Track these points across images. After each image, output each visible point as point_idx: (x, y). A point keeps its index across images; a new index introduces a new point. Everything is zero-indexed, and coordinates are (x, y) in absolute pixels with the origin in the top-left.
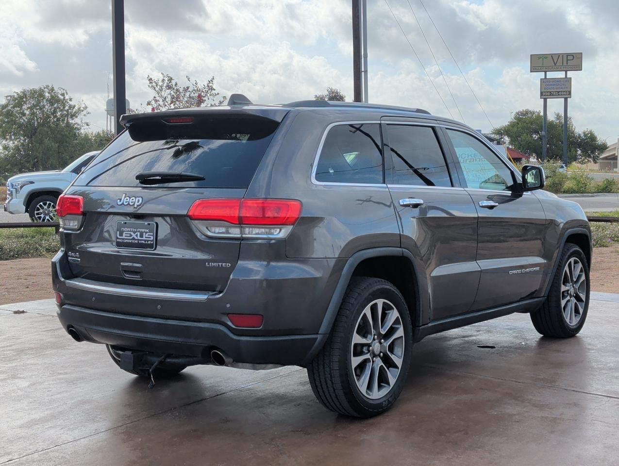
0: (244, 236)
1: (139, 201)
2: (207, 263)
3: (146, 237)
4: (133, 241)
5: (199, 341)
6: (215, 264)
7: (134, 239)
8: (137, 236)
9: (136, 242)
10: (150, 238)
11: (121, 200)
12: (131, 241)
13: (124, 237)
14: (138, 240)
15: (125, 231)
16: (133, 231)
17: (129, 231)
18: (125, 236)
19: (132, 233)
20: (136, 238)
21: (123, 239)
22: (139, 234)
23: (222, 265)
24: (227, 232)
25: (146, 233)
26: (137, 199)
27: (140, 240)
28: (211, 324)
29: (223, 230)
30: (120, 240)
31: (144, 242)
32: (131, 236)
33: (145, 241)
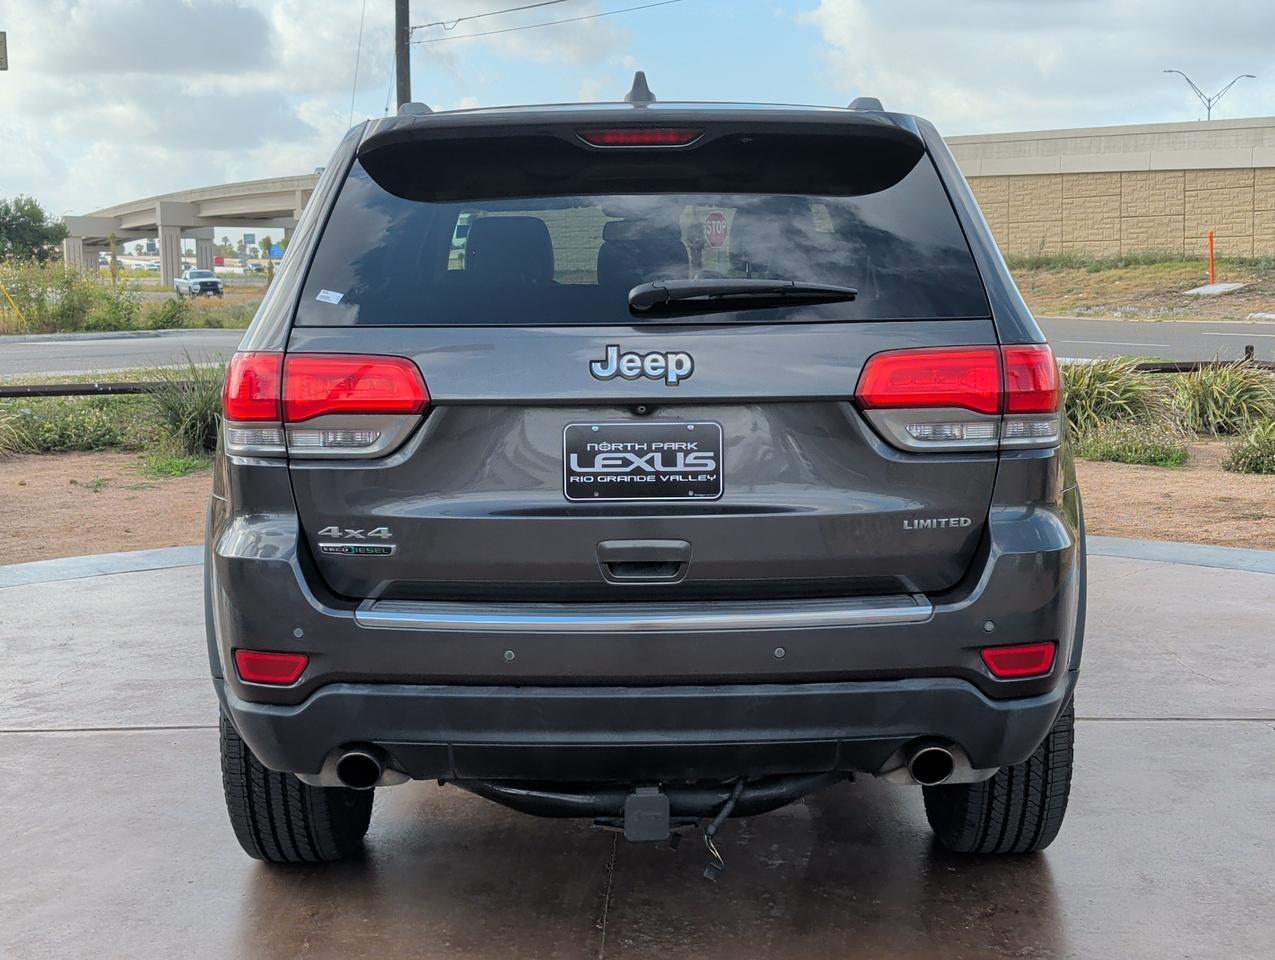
0: (1003, 442)
1: (679, 364)
2: (906, 522)
3: (686, 465)
4: (637, 479)
5: (892, 730)
6: (929, 521)
7: (639, 471)
8: (651, 462)
9: (650, 479)
10: (706, 465)
11: (605, 363)
12: (627, 479)
13: (598, 468)
14: (657, 474)
15: (600, 452)
16: (633, 450)
17: (617, 451)
18: (604, 466)
19: (630, 456)
20: (648, 468)
21: (595, 475)
22: (658, 457)
23: (947, 523)
24: (935, 437)
25: (687, 453)
26: (672, 359)
27: (665, 474)
28: (940, 681)
29: (927, 430)
30: (583, 479)
31: (679, 478)
32: (626, 463)
33: (685, 474)
